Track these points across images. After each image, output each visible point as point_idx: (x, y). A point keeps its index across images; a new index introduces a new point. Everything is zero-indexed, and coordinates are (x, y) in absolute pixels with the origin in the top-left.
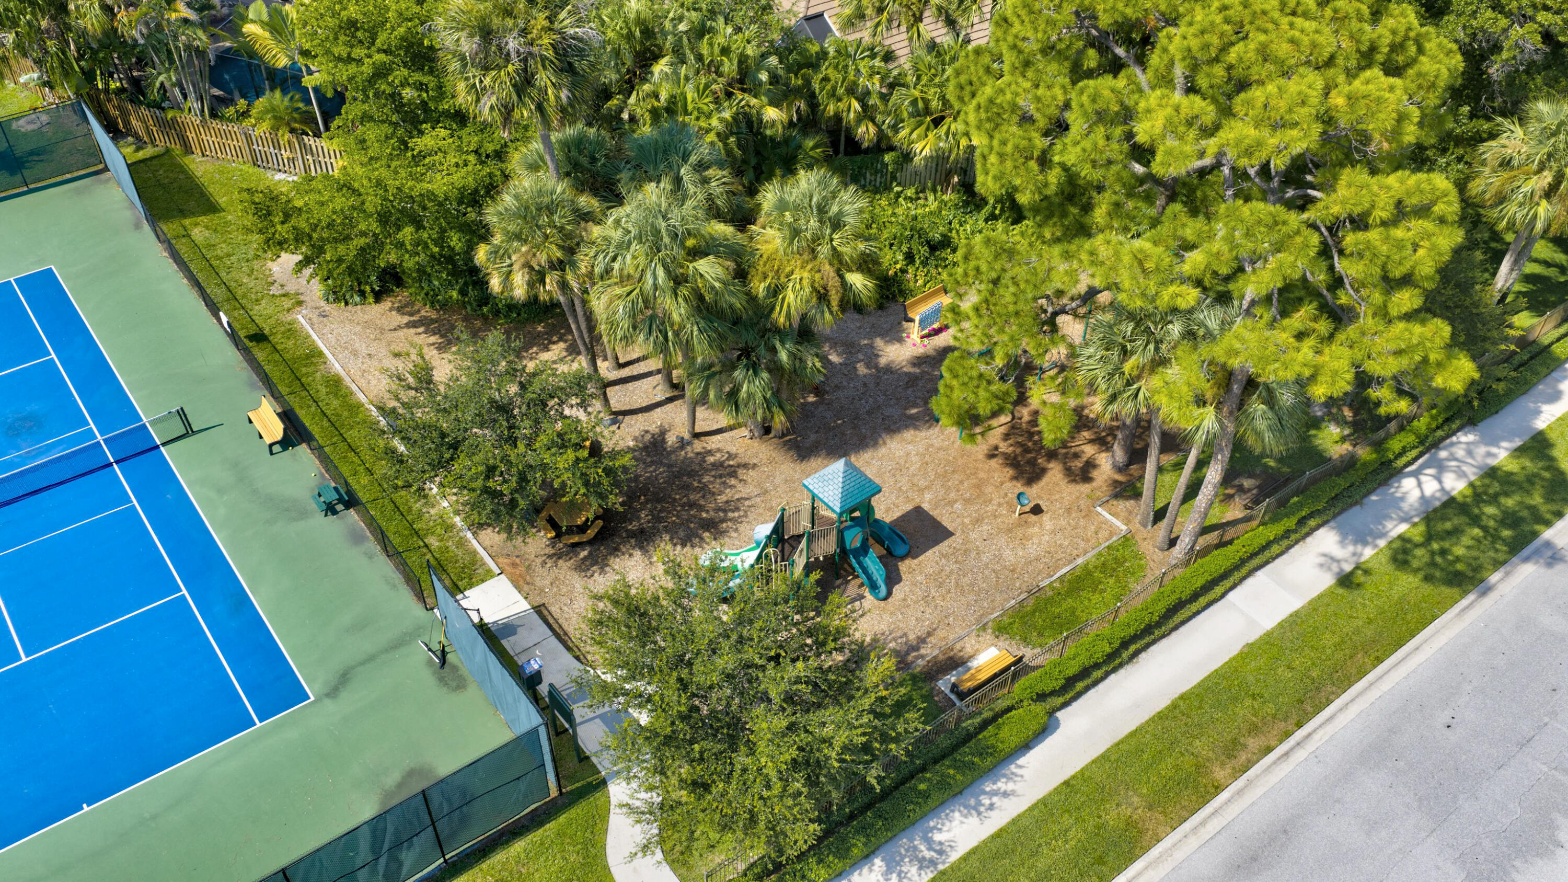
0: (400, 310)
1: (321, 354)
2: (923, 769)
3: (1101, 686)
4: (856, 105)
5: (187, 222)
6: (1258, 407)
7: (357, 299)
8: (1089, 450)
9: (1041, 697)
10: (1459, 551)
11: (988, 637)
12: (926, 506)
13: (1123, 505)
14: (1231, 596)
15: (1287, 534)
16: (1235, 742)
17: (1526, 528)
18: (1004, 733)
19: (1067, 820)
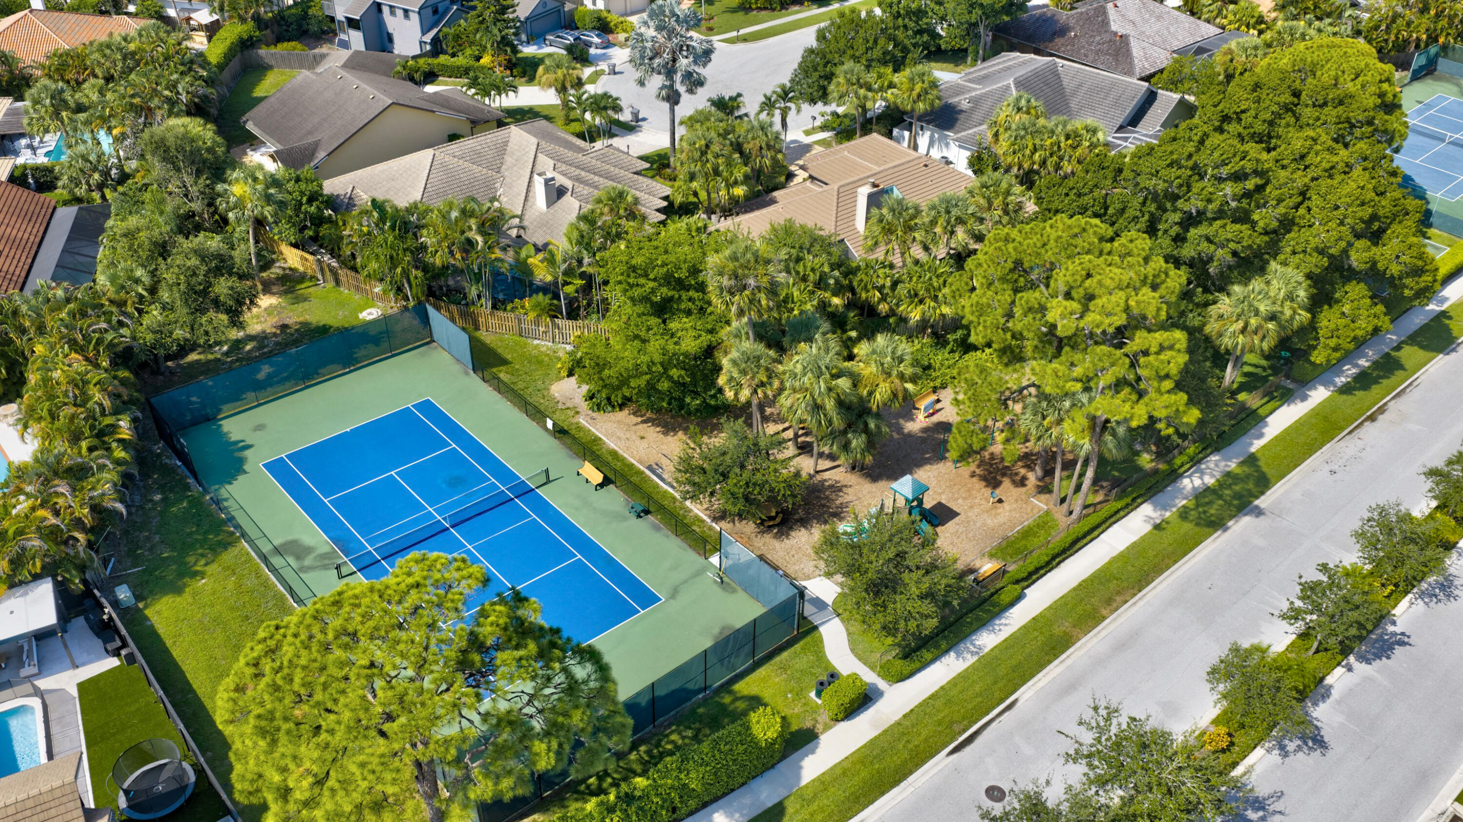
0: (634, 414)
1: (600, 439)
2: (966, 614)
3: (1044, 578)
4: (877, 294)
5: (494, 370)
6: (1108, 438)
7: (610, 409)
8: (1023, 471)
9: (1017, 582)
10: (1212, 511)
11: (986, 559)
12: (943, 502)
13: (1043, 497)
14: (1102, 536)
15: (1127, 505)
16: (1110, 599)
17: (1245, 499)
18: (1002, 597)
19: (1036, 634)
